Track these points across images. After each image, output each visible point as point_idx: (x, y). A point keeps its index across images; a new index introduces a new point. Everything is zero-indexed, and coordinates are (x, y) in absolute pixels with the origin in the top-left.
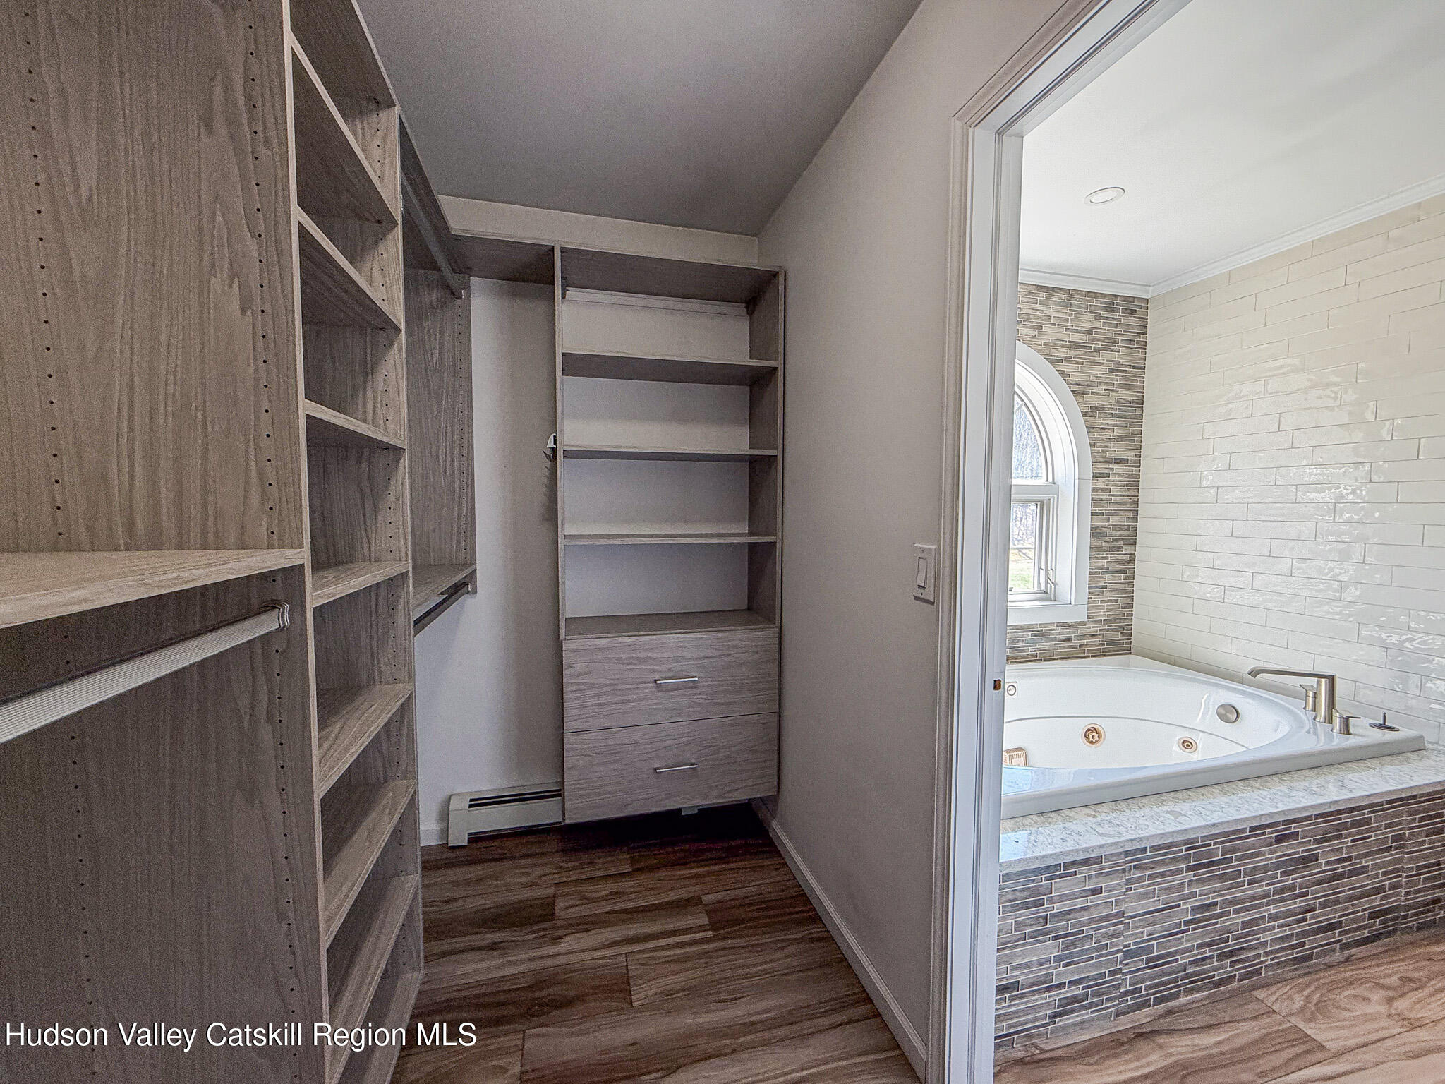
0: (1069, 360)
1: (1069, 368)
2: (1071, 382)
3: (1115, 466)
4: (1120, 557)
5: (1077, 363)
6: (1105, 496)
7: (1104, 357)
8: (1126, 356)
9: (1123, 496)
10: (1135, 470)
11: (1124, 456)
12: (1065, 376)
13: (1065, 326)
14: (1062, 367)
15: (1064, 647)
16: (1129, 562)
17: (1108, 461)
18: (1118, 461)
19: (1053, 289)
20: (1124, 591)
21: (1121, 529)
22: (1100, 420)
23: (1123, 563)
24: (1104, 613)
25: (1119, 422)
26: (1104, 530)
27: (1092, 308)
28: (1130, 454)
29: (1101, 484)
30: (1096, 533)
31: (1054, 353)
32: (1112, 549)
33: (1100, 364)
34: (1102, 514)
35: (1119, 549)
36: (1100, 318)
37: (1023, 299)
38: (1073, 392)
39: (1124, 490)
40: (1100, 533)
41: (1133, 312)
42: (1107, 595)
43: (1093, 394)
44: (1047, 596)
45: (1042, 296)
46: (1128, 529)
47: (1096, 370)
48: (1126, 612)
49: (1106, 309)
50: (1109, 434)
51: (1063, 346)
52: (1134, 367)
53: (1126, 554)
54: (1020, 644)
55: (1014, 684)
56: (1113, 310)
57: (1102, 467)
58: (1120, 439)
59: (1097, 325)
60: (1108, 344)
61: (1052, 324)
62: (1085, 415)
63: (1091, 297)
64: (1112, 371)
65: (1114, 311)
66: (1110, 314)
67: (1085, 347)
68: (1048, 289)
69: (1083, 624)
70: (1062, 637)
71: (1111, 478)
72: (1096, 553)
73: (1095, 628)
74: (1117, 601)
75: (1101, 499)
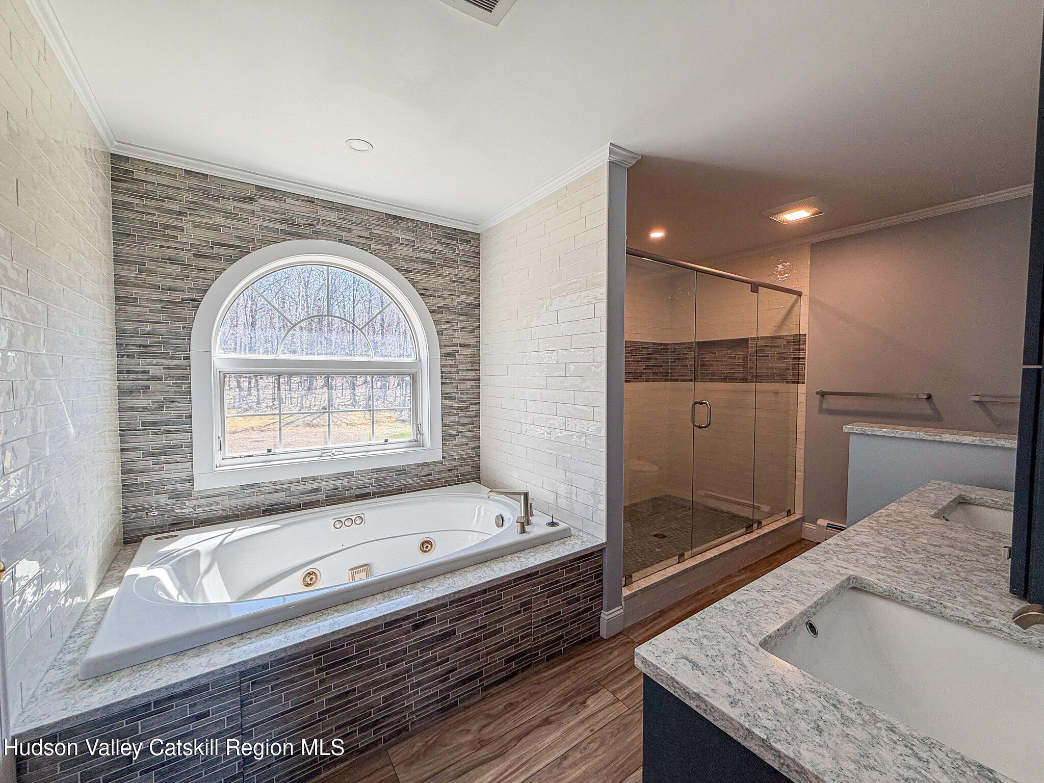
0: (417, 271)
1: (418, 277)
2: (419, 287)
3: (460, 349)
4: (468, 413)
5: (424, 273)
6: (453, 370)
7: (446, 271)
8: (465, 273)
9: (468, 370)
10: (476, 352)
11: (467, 342)
12: (414, 284)
13: (412, 246)
14: (411, 276)
15: (425, 481)
16: (475, 417)
17: (456, 345)
18: (461, 346)
19: (400, 218)
20: (473, 437)
21: (467, 393)
22: (446, 316)
23: (470, 417)
24: (457, 453)
25: (462, 318)
26: (454, 395)
27: (435, 235)
28: (472, 341)
29: (449, 361)
30: (446, 396)
31: (402, 264)
32: (461, 408)
33: (444, 276)
34: (451, 383)
35: (467, 407)
36: (442, 243)
37: (374, 222)
38: (422, 295)
39: (468, 366)
40: (451, 397)
41: (467, 241)
42: (459, 441)
43: (439, 297)
44: (417, 443)
45: (391, 222)
46: (474, 393)
47: (440, 280)
48: (475, 451)
49: (446, 237)
50: (454, 326)
51: (411, 261)
52: (471, 280)
53: (473, 411)
54: (385, 482)
55: (362, 516)
56: (451, 239)
57: (449, 350)
58: (463, 330)
59: (440, 248)
60: (449, 263)
61: (402, 244)
62: (432, 312)
63: (433, 227)
64: (454, 281)
65: (453, 239)
66: (450, 241)
67: (431, 263)
68: (396, 217)
69: (438, 462)
70: (423, 474)
71: (458, 358)
72: (447, 412)
73: (449, 464)
74: (467, 444)
75: (450, 372)
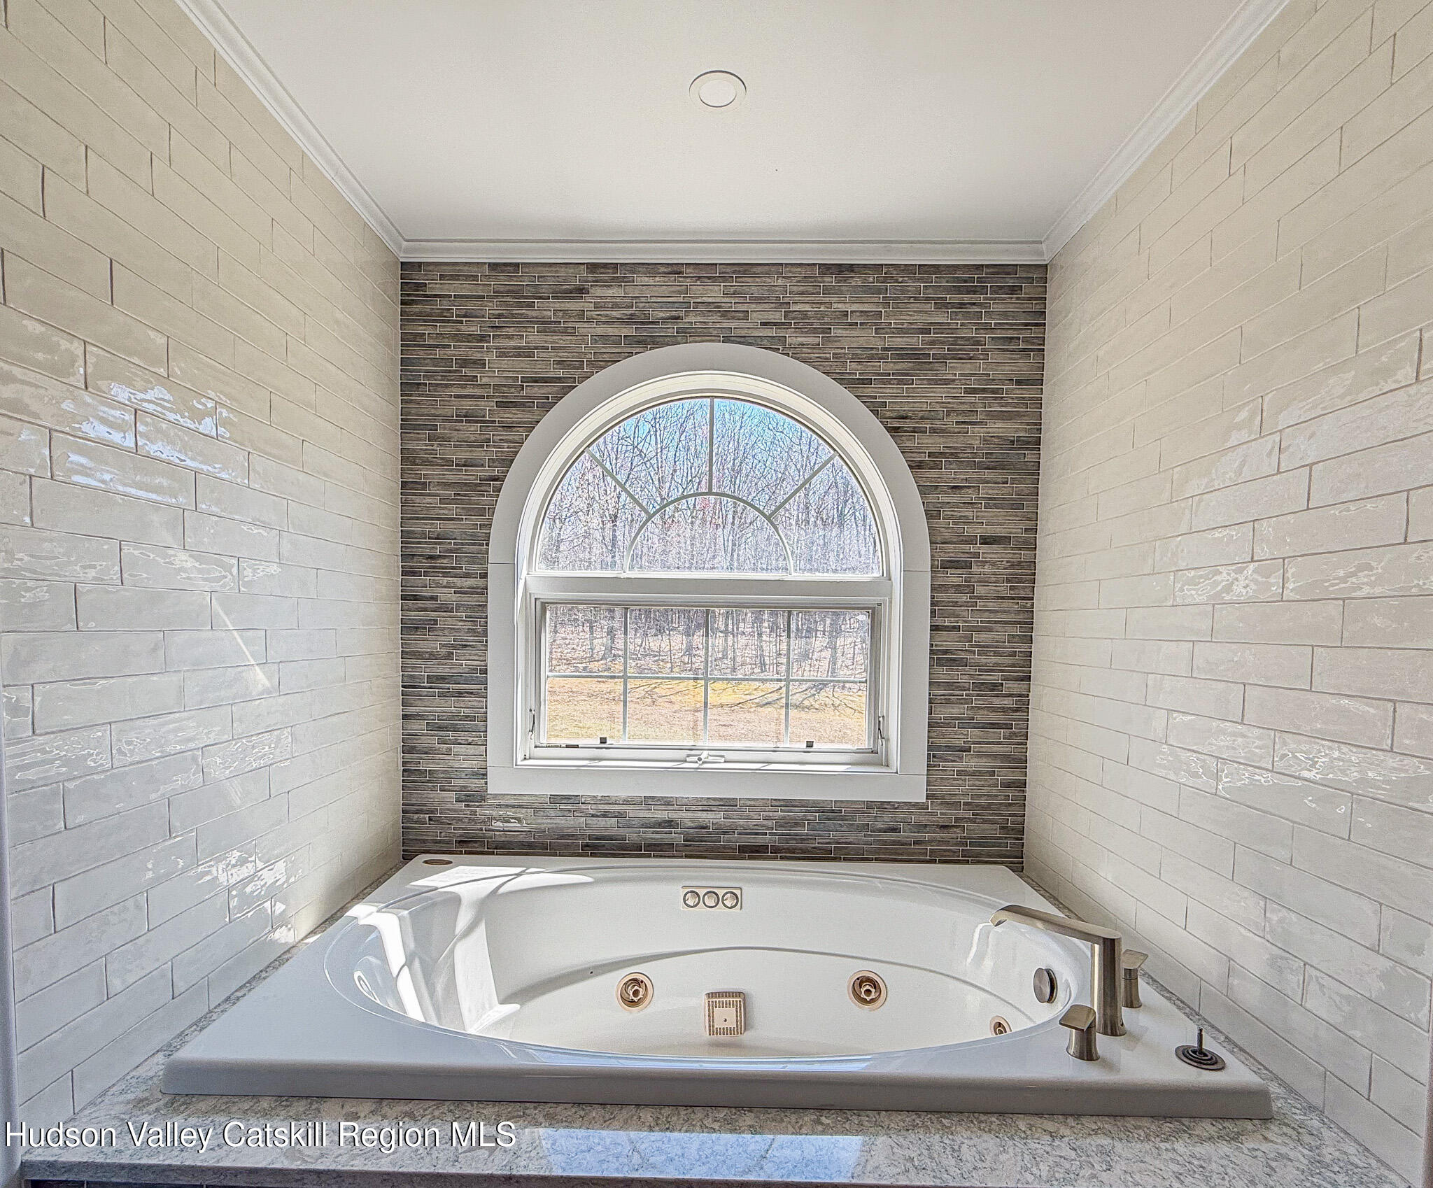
0: (885, 379)
1: (886, 392)
2: (889, 414)
3: (983, 549)
4: (997, 701)
5: (901, 382)
6: (964, 598)
7: (955, 369)
8: (1003, 366)
9: (1003, 598)
10: (1025, 556)
11: (1000, 532)
12: (876, 408)
13: (876, 324)
14: (869, 391)
15: (885, 842)
16: (1017, 710)
17: (970, 541)
18: (986, 541)
19: (851, 268)
20: (1006, 758)
21: (996, 654)
22: (949, 474)
23: (1003, 710)
24: (964, 790)
25: (989, 475)
26: (963, 655)
27: (930, 291)
28: (1015, 529)
29: (954, 578)
30: (939, 657)
31: (853, 368)
32: (978, 687)
33: (947, 382)
34: (957, 628)
35: (994, 686)
36: (946, 306)
37: (795, 289)
38: (893, 430)
39: (1003, 589)
40: (954, 660)
41: (1013, 290)
42: (970, 762)
43: (933, 430)
44: (875, 756)
45: (830, 280)
46: (1014, 654)
47: (940, 392)
48: (1011, 792)
49: (959, 290)
50: (970, 495)
51: (871, 358)
52: (1019, 382)
53: (1010, 695)
54: (798, 830)
55: (738, 892)
56: (972, 291)
57: (953, 551)
58: (992, 503)
59: (940, 318)
60: (963, 349)
61: (851, 324)
62: (915, 466)
63: (925, 272)
64: (974, 391)
65: (975, 292)
66: (967, 299)
67: (917, 356)
68: (840, 268)
69: (915, 805)
70: (880, 825)
71: (974, 569)
72: (940, 693)
73: (941, 814)
74: (993, 773)
75: (956, 604)
